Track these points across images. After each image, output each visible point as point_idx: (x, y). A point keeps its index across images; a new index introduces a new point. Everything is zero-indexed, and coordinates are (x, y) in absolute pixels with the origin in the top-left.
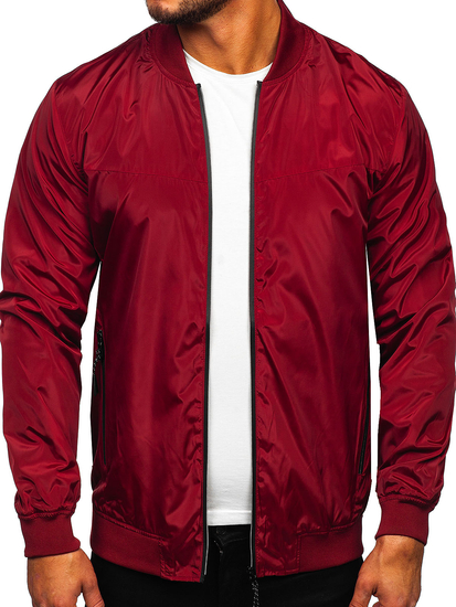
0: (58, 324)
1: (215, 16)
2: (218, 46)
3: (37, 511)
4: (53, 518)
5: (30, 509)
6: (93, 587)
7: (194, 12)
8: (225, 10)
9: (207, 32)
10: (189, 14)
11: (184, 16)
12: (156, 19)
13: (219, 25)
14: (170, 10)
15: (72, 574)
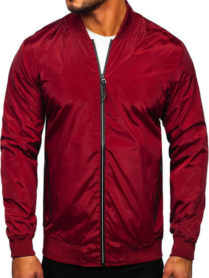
0: (26, 149)
1: (98, 9)
2: (99, 23)
3: (15, 235)
4: (23, 239)
5: (12, 235)
6: (41, 276)
7: (88, 8)
8: (102, 6)
9: (94, 17)
10: (86, 8)
11: (84, 9)
12: (71, 11)
13: (99, 13)
14: (78, 7)
15: (31, 268)
